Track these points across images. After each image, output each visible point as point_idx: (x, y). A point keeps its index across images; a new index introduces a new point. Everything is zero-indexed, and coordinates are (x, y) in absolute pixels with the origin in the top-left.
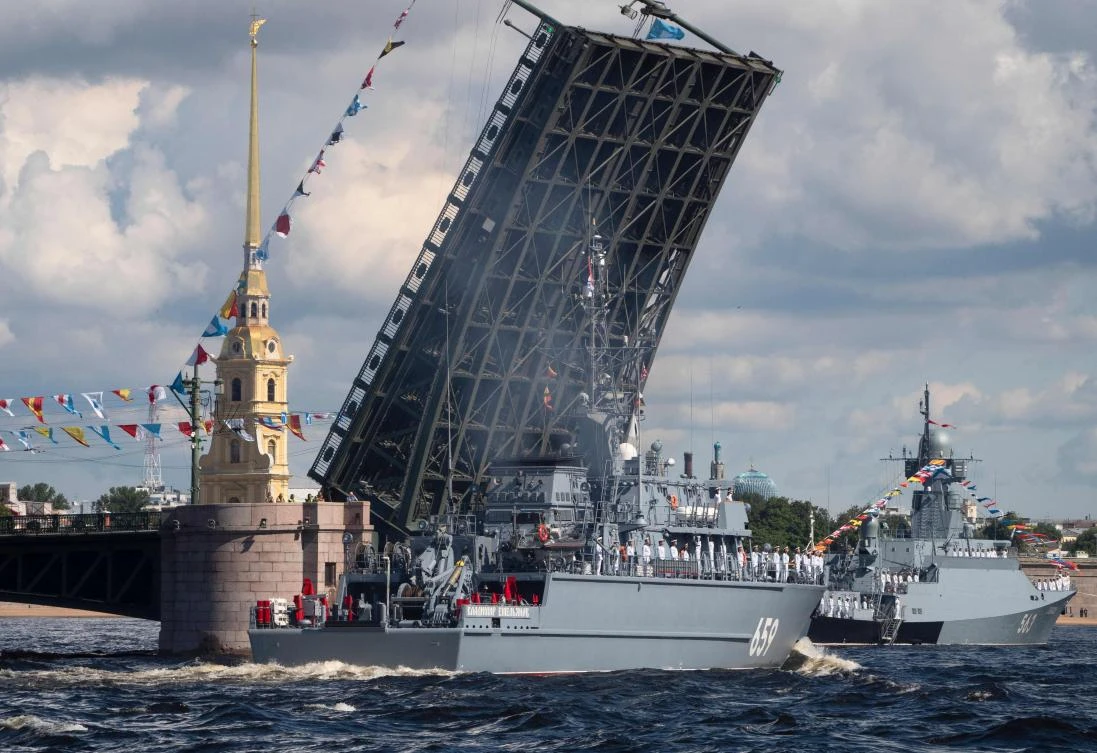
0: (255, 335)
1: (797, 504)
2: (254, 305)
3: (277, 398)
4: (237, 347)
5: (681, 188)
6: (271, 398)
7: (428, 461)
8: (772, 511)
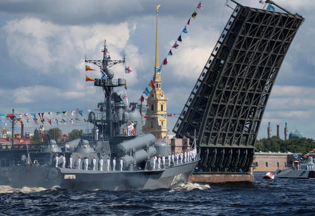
0: (157, 92)
1: (309, 139)
2: (157, 84)
3: (163, 110)
4: (153, 96)
5: (276, 51)
6: (162, 110)
7: (206, 127)
8: (302, 141)
